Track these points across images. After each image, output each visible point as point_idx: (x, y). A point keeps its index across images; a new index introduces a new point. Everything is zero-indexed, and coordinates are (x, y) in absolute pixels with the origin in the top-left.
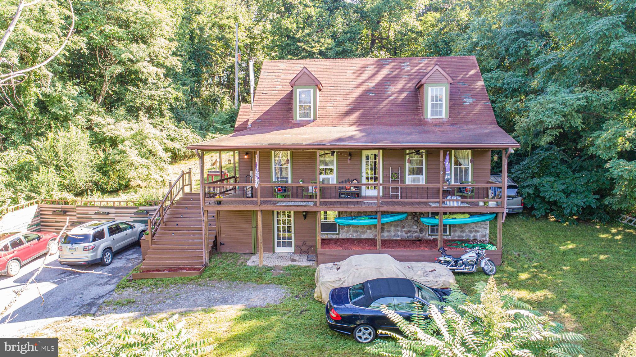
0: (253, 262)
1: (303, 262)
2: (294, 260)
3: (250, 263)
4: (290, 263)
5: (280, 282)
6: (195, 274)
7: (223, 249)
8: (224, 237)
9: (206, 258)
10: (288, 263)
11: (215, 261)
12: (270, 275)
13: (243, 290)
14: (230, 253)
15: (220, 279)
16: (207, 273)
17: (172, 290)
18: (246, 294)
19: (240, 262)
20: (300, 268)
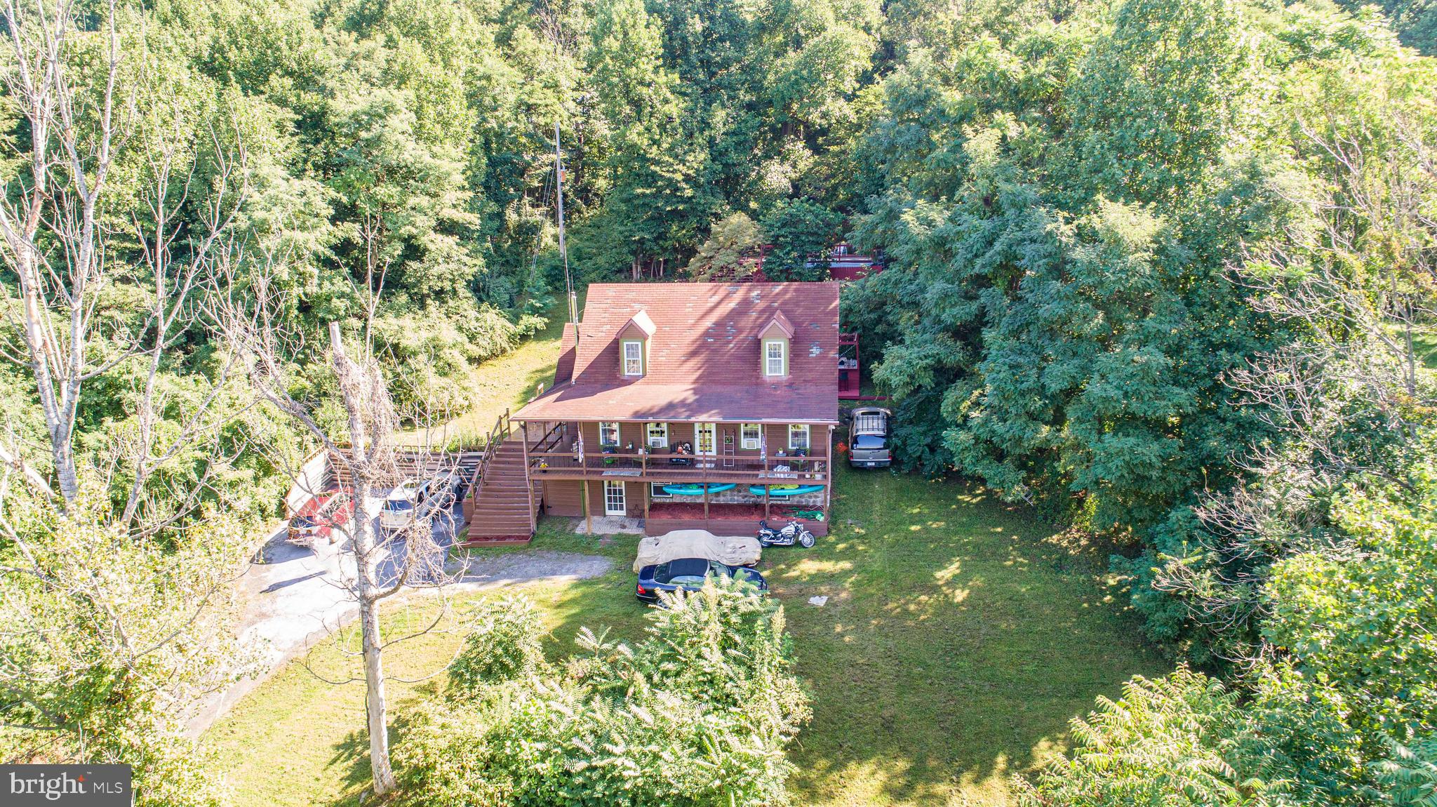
0: (582, 528)
1: (632, 530)
2: (624, 527)
3: (578, 531)
4: (620, 531)
5: (606, 553)
6: (524, 543)
7: (551, 512)
8: (550, 501)
9: (533, 526)
10: (615, 531)
11: (544, 527)
12: (598, 546)
13: (571, 561)
14: (558, 517)
15: (549, 550)
16: (537, 541)
17: (503, 560)
18: (573, 565)
19: (569, 528)
20: (628, 536)
